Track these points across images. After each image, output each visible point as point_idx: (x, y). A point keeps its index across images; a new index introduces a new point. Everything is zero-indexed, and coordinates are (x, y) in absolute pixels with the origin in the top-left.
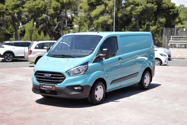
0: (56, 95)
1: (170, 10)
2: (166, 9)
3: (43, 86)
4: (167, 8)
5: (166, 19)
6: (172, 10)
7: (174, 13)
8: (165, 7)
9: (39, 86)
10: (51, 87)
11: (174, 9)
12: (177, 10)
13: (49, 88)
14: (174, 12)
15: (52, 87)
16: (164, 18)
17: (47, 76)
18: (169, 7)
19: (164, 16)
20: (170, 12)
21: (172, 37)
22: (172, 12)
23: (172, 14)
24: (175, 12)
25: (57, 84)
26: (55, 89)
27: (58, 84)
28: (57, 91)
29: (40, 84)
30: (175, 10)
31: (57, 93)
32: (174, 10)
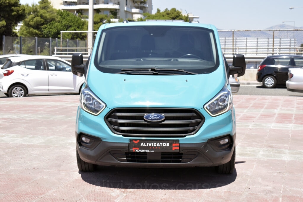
0: (180, 162)
1: (13, 8)
2: (6, 6)
3: (142, 144)
4: (7, 4)
5: (6, 22)
6: (16, 8)
7: (18, 13)
8: (4, 3)
9: (127, 145)
10: (168, 145)
11: (19, 6)
12: (24, 9)
13: (162, 147)
14: (18, 11)
15: (171, 144)
16: (3, 20)
17: (156, 119)
18: (11, 2)
19: (2, 17)
20: (13, 11)
21: (57, 49)
22: (15, 11)
23: (15, 15)
24: (20, 12)
25: (185, 136)
26: (178, 148)
27: (187, 137)
28: (182, 154)
29: (131, 140)
30: (20, 9)
31: (181, 158)
32: (18, 8)
